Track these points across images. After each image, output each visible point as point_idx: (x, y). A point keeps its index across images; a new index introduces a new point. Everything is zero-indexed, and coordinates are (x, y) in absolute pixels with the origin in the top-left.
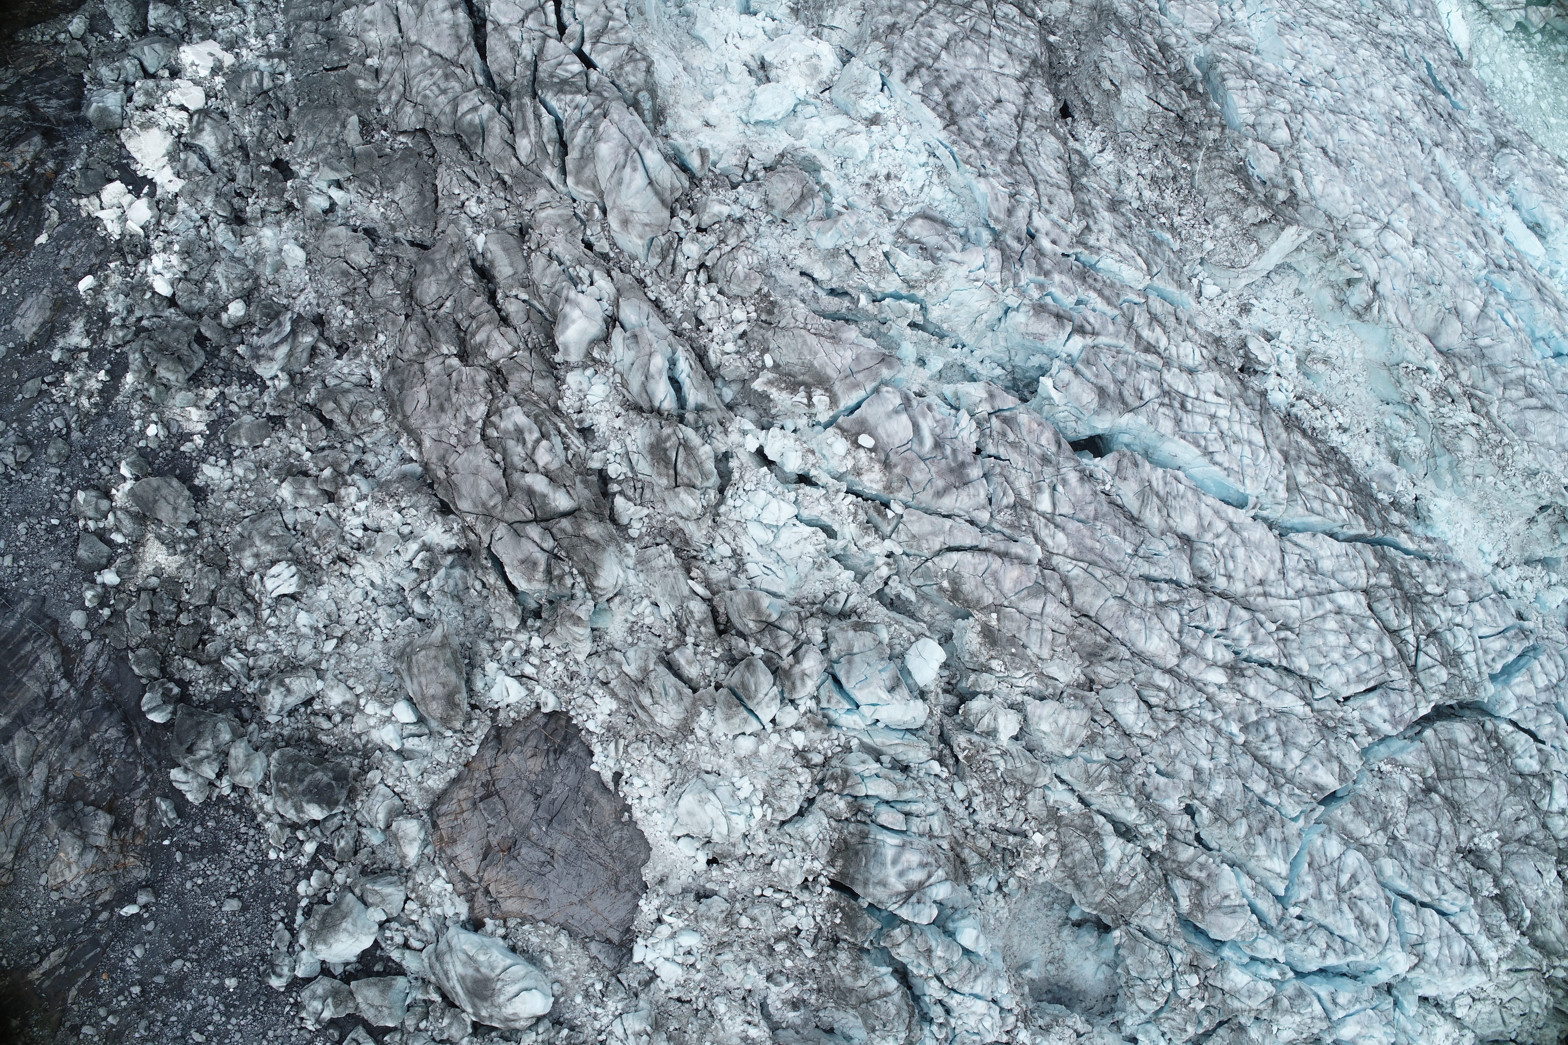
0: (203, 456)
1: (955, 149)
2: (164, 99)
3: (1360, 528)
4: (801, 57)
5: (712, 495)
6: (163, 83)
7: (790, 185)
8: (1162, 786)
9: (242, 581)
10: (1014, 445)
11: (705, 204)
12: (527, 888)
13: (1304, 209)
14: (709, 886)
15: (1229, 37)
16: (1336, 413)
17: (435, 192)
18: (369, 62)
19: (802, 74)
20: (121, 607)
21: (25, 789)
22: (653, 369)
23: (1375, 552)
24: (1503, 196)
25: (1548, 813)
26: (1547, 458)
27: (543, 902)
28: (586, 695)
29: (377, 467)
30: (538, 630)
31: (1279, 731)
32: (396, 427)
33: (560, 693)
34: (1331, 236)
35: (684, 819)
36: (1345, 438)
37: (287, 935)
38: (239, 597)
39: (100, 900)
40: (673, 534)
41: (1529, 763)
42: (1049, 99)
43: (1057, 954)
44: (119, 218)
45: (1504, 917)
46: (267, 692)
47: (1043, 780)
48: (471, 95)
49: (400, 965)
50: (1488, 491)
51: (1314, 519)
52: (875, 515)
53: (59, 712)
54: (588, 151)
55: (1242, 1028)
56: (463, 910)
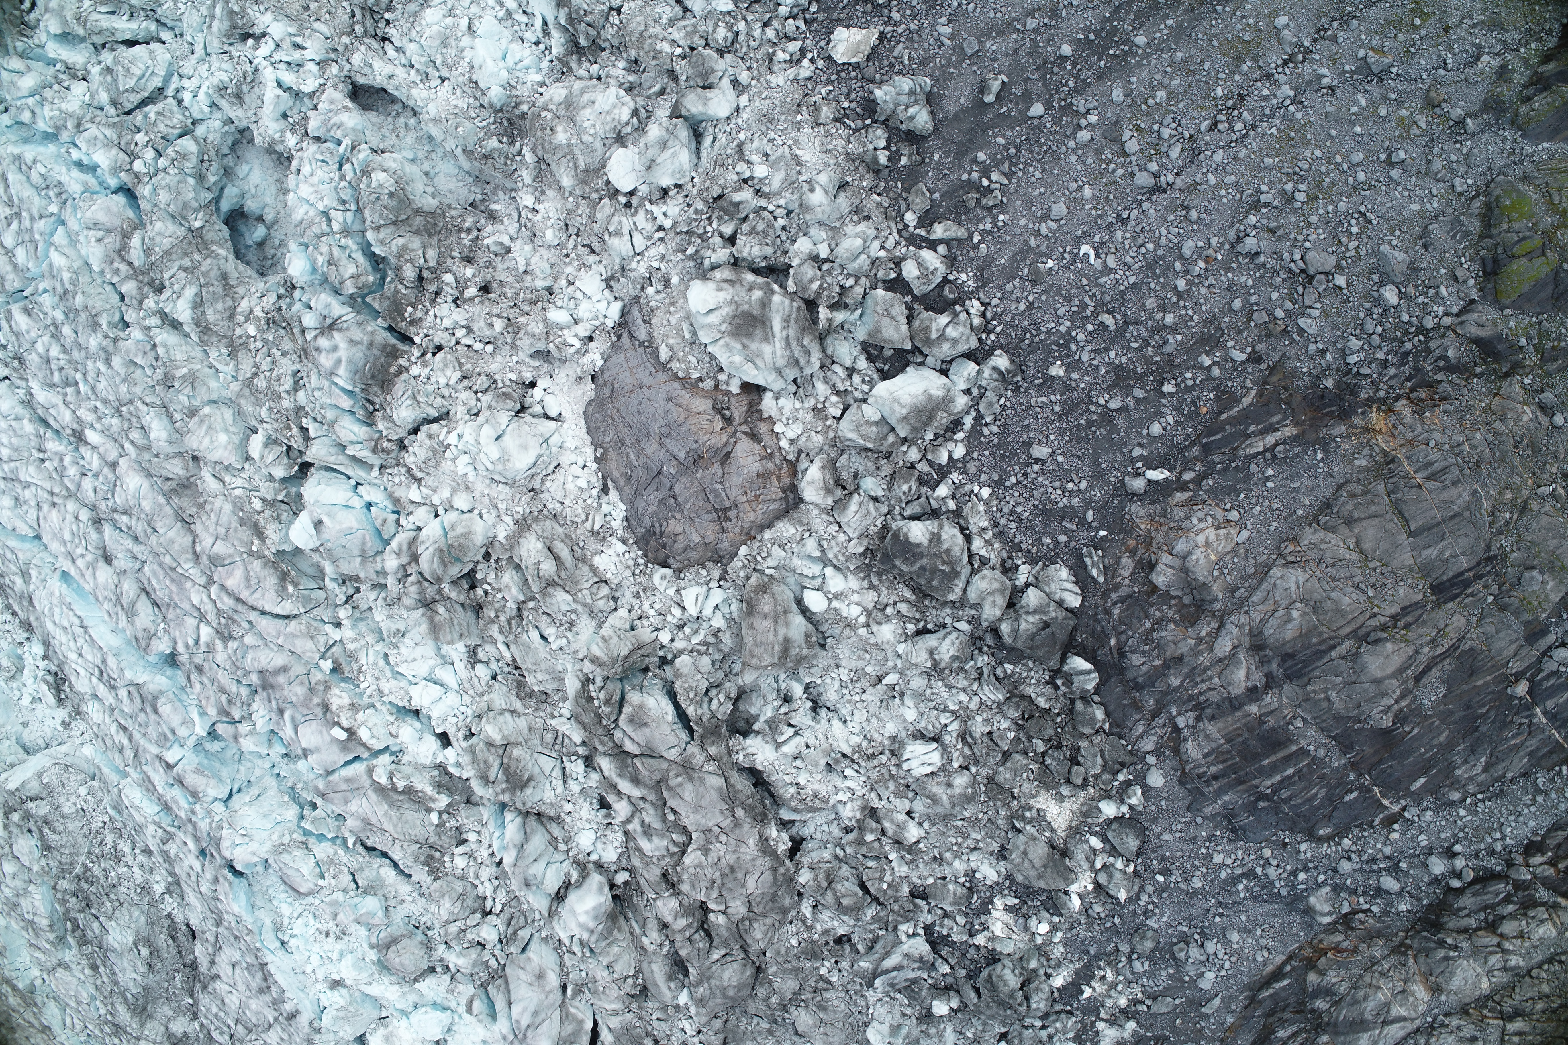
0: (996, 889)
8: (140, 355)
9: (976, 762)
10: (223, 691)
11: (474, 965)
12: (682, 418)
14: (536, 363)
20: (1105, 777)
22: (514, 852)
27: (670, 399)
30: (662, 647)
31: (52, 373)
33: (649, 584)
37: (982, 408)
39: (1186, 496)
46: (954, 658)
47: (235, 387)
49: (861, 352)
52: (344, 665)
53: (1191, 699)
56: (768, 403)
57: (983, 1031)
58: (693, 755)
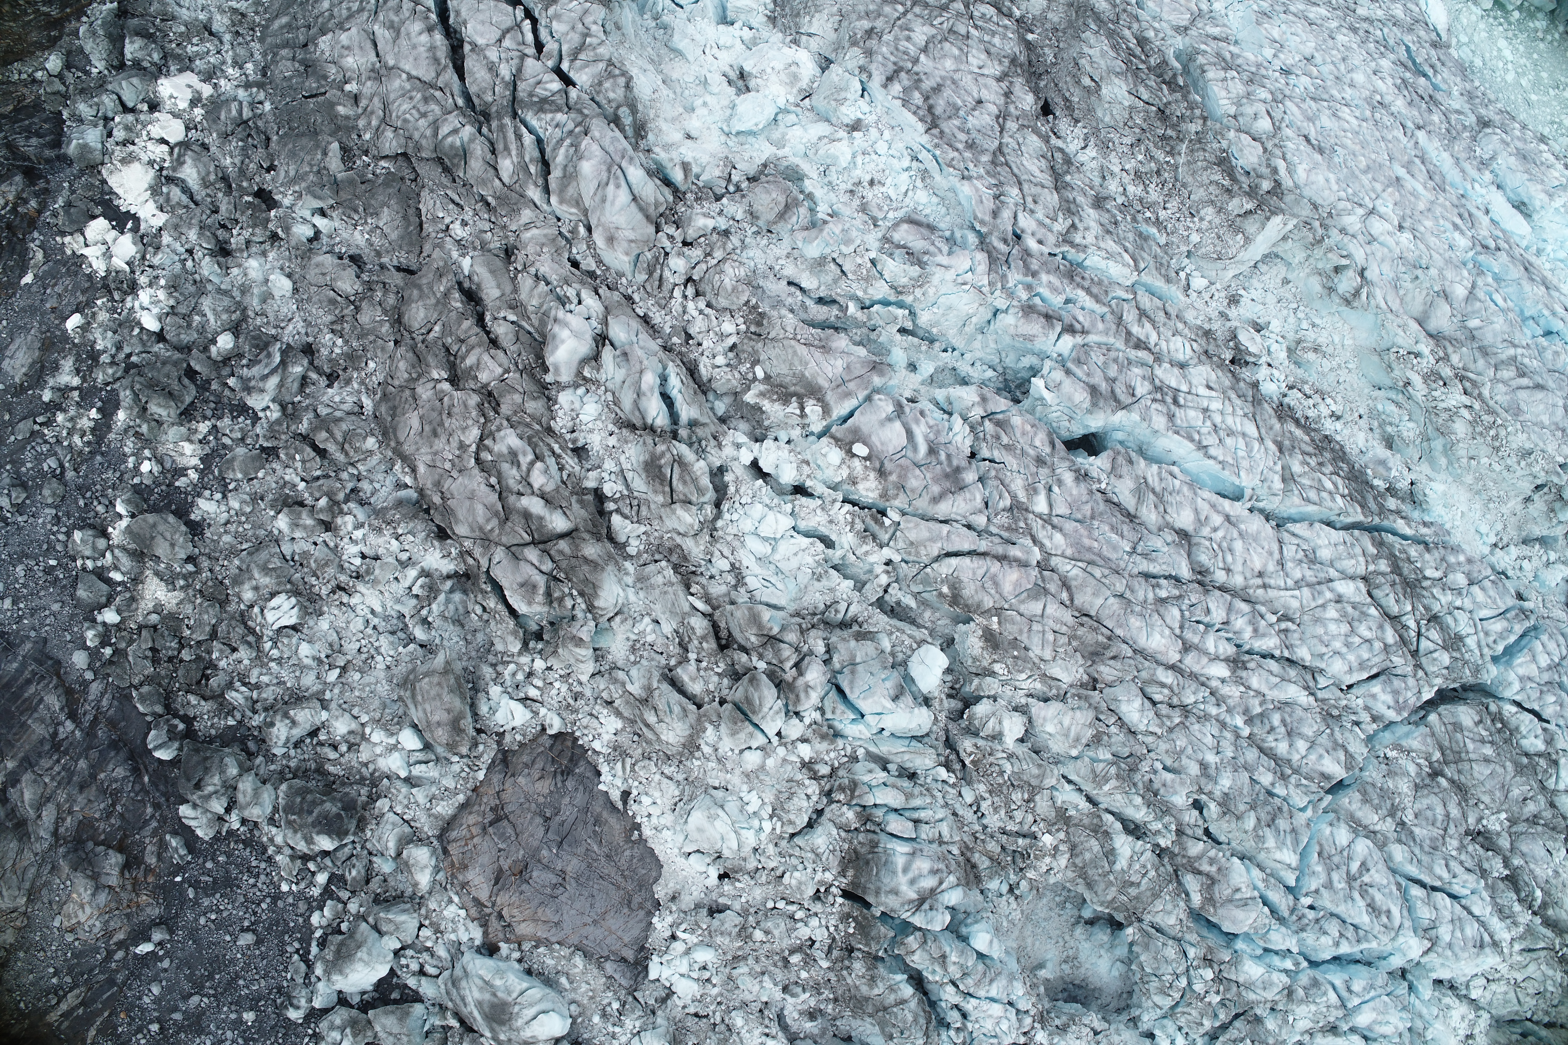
0: (198, 490)
1: (938, 153)
2: (144, 133)
3: (1357, 515)
4: (779, 66)
5: (709, 510)
6: (142, 117)
7: (774, 195)
8: (1169, 782)
9: (242, 614)
10: (1007, 448)
11: (690, 218)
12: (540, 911)
13: (1289, 198)
14: (721, 900)
15: (1208, 28)
16: (1329, 401)
17: (419, 216)
18: (348, 87)
19: (781, 82)
20: (123, 645)
21: (35, 832)
22: (644, 387)
23: (1373, 539)
24: (1488, 176)
25: (1555, 792)
26: (1540, 437)
27: (557, 924)
28: (591, 715)
29: (373, 494)
30: (540, 652)
31: (1283, 721)
32: (390, 454)
33: (564, 715)
34: (1317, 224)
35: (694, 835)
36: (1339, 425)
37: (303, 967)
38: (240, 630)
39: (115, 939)
40: (671, 551)
41: (1534, 743)
42: (1030, 98)
43: (1071, 952)
44: (104, 254)
45: (1515, 897)
46: (272, 724)
47: (1050, 781)
48: (450, 117)
49: (416, 992)
50: (1484, 472)
51: (1311, 509)
52: (872, 523)
53: (66, 753)
54: (570, 169)
55: (1258, 1020)
56: (477, 935)
57: (179, 335)
58: (483, 555)
